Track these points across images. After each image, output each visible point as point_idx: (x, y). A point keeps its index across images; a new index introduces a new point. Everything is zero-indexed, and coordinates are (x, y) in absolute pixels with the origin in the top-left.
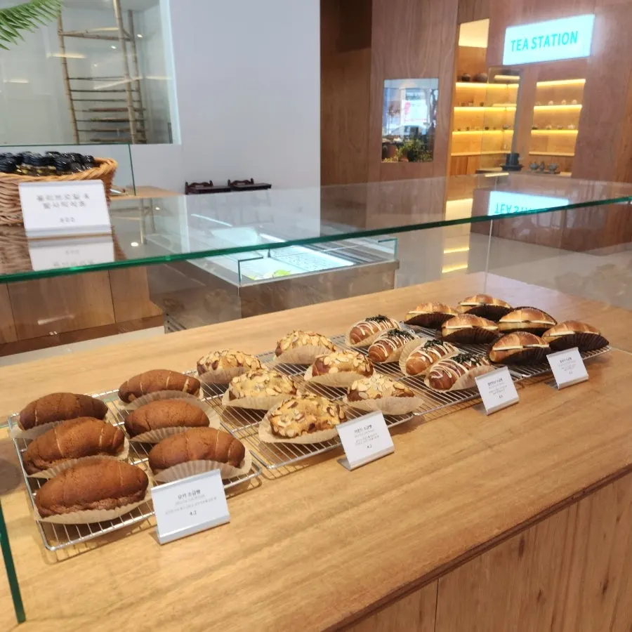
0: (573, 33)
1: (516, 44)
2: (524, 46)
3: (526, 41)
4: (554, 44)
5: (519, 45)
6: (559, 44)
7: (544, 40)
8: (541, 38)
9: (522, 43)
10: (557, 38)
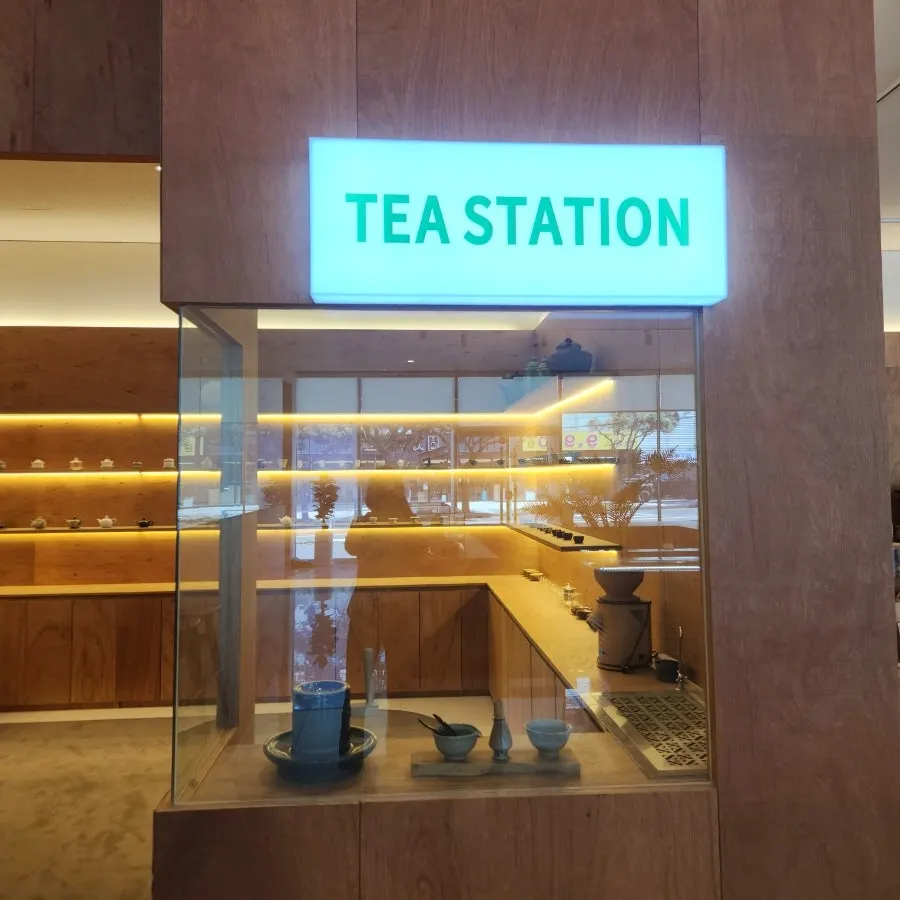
0: (664, 204)
1: (375, 213)
2: (425, 226)
3: (432, 203)
4: (579, 240)
5: (391, 218)
6: (605, 241)
7: (526, 217)
8: (512, 203)
9: (414, 211)
10: (591, 216)
